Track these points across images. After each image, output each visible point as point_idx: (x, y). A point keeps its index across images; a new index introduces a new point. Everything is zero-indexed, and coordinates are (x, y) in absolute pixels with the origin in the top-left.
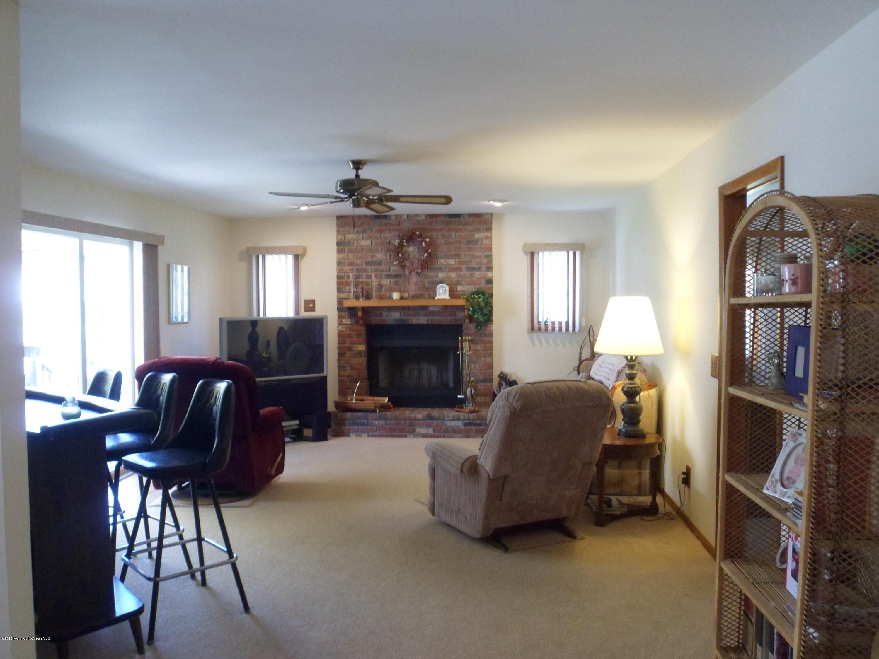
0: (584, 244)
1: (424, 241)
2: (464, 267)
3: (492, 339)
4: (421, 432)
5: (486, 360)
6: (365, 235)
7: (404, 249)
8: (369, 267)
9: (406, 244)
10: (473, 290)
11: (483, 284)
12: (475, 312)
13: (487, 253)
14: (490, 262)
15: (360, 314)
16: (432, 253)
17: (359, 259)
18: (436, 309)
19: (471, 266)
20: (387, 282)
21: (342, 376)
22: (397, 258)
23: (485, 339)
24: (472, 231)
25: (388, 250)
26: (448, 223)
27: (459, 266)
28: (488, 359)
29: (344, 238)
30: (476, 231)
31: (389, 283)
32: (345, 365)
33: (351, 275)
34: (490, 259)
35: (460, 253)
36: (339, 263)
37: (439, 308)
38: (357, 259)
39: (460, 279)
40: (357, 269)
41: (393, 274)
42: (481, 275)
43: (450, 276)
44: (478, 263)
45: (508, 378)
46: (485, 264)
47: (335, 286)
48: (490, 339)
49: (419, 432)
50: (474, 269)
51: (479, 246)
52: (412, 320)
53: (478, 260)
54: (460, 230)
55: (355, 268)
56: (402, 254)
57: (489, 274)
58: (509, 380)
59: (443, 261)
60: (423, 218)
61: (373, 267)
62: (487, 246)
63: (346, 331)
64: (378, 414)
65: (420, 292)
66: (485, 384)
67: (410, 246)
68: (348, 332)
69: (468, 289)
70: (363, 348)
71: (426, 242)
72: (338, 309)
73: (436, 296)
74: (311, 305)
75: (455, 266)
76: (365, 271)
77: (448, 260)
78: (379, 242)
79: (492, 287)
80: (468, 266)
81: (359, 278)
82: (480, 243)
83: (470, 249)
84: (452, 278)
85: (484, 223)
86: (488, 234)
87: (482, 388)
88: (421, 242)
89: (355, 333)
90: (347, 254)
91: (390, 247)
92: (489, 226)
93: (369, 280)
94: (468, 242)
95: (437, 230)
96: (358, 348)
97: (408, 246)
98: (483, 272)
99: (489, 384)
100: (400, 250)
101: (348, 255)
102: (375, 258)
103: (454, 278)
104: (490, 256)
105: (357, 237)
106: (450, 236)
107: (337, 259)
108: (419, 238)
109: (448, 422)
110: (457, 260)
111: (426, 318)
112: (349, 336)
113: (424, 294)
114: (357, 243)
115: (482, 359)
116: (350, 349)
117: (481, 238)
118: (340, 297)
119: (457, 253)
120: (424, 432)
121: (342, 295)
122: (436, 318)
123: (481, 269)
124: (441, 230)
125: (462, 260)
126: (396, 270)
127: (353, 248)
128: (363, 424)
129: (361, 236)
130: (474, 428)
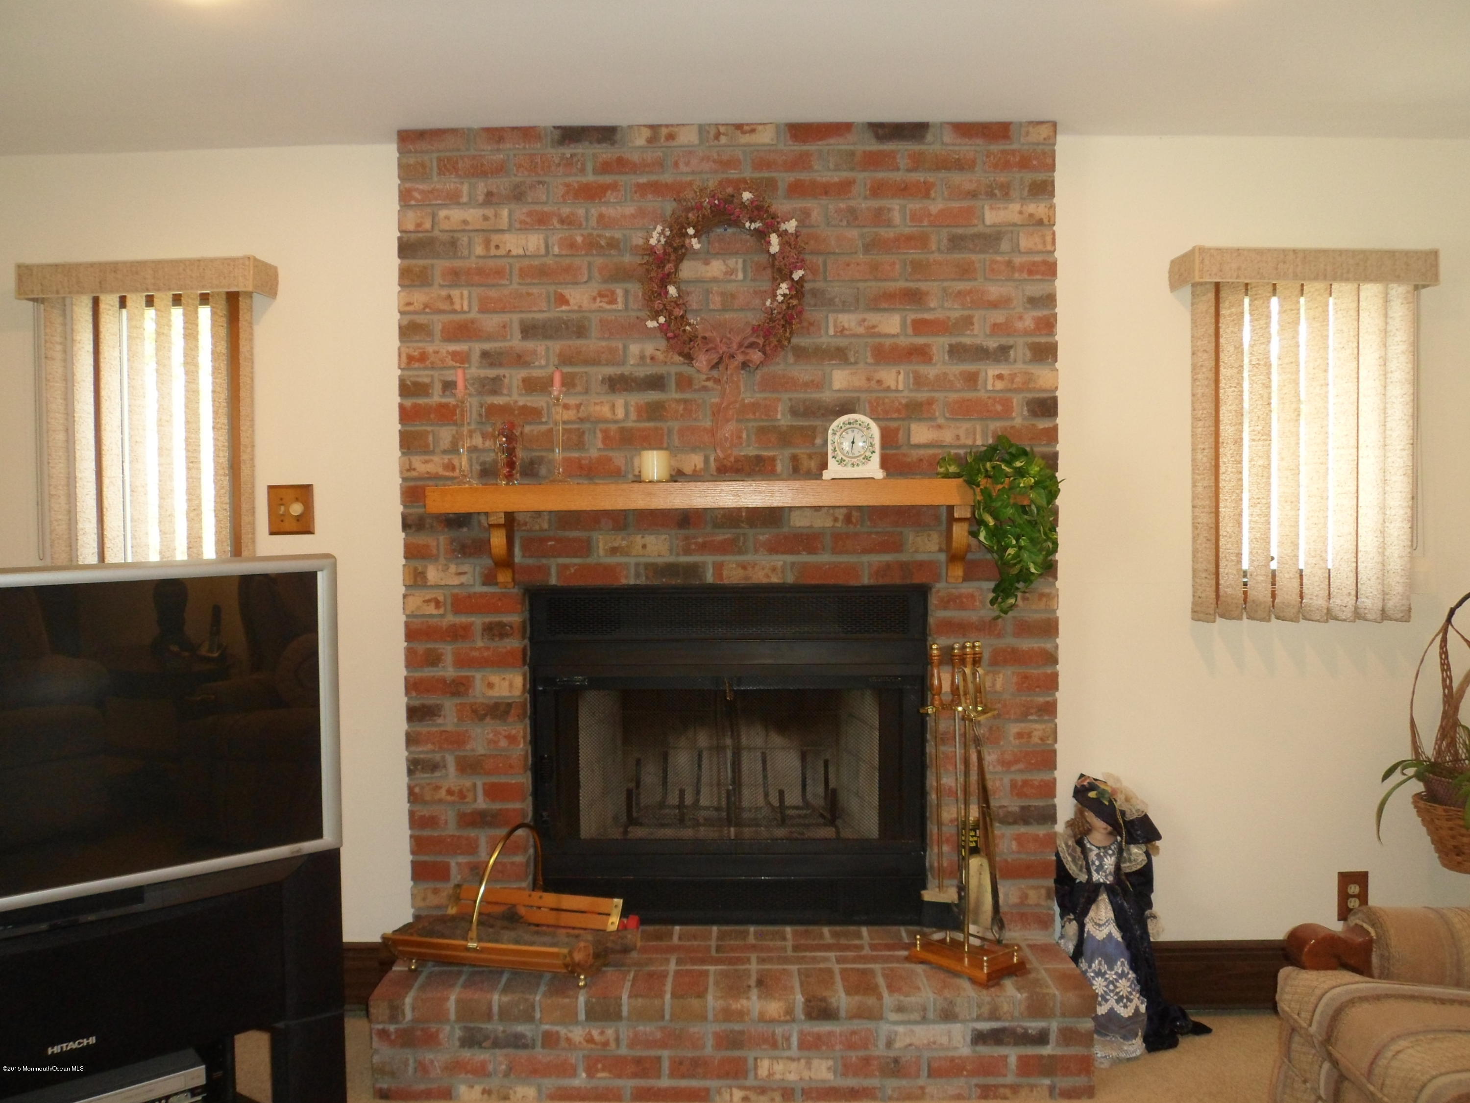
0: (1435, 253)
1: (776, 231)
2: (939, 344)
3: (1057, 647)
4: (778, 1077)
5: (1029, 735)
6: (521, 211)
7: (688, 270)
8: (538, 347)
9: (696, 244)
10: (979, 442)
11: (1019, 419)
12: (1005, 534)
13: (1035, 289)
14: (1048, 325)
15: (498, 540)
16: (808, 286)
17: (495, 311)
18: (822, 522)
19: (967, 340)
20: (613, 407)
21: (425, 803)
22: (657, 305)
23: (1027, 644)
24: (973, 195)
25: (619, 275)
26: (872, 161)
27: (920, 341)
28: (1038, 729)
29: (428, 225)
30: (991, 195)
31: (620, 413)
32: (437, 757)
33: (459, 377)
34: (1046, 312)
35: (923, 286)
36: (408, 331)
37: (836, 520)
38: (482, 311)
39: (922, 396)
40: (485, 354)
41: (641, 372)
42: (1013, 377)
43: (879, 382)
44: (996, 329)
45: (1119, 804)
46: (1026, 333)
47: (394, 426)
48: (1048, 646)
49: (770, 1075)
50: (981, 354)
51: (999, 258)
52: (718, 567)
53: (998, 316)
54: (925, 191)
55: (477, 347)
56: (678, 289)
57: (1042, 375)
58: (1123, 813)
59: (849, 320)
60: (765, 137)
61: (556, 346)
62: (1038, 258)
63: (442, 616)
64: (582, 999)
65: (752, 451)
66: (1023, 829)
67: (717, 255)
68: (451, 619)
69: (958, 437)
70: (511, 685)
71: (782, 235)
72: (406, 525)
73: (824, 466)
74: (296, 509)
75: (904, 341)
76: (520, 360)
77: (873, 318)
78: (579, 239)
79: (1055, 429)
80: (954, 340)
81: (495, 392)
82: (1005, 246)
83: (965, 272)
84: (888, 389)
85: (1025, 163)
86: (1037, 208)
87: (1014, 846)
88: (762, 236)
89: (477, 621)
90: (444, 293)
91: (627, 259)
92: (1041, 176)
93: (537, 401)
94: (956, 243)
95: (825, 190)
96: (490, 686)
97: (706, 257)
98: (1020, 366)
99: (1040, 831)
100: (669, 267)
101: (449, 297)
102: (564, 308)
103: (897, 391)
104: (1050, 300)
105: (486, 218)
106: (879, 217)
107: (402, 313)
108: (752, 221)
109: (901, 1029)
110: (912, 316)
111: (779, 560)
112: (457, 633)
113: (773, 459)
114: (487, 243)
115: (1014, 729)
116: (458, 687)
117: (1015, 225)
118: (414, 474)
119: (912, 285)
120: (792, 1077)
121: (422, 466)
122: (825, 558)
123: (1012, 353)
124: (843, 188)
125: (927, 316)
126: (652, 358)
127: (472, 263)
128: (517, 1042)
129: (505, 213)
130: (1012, 1054)
